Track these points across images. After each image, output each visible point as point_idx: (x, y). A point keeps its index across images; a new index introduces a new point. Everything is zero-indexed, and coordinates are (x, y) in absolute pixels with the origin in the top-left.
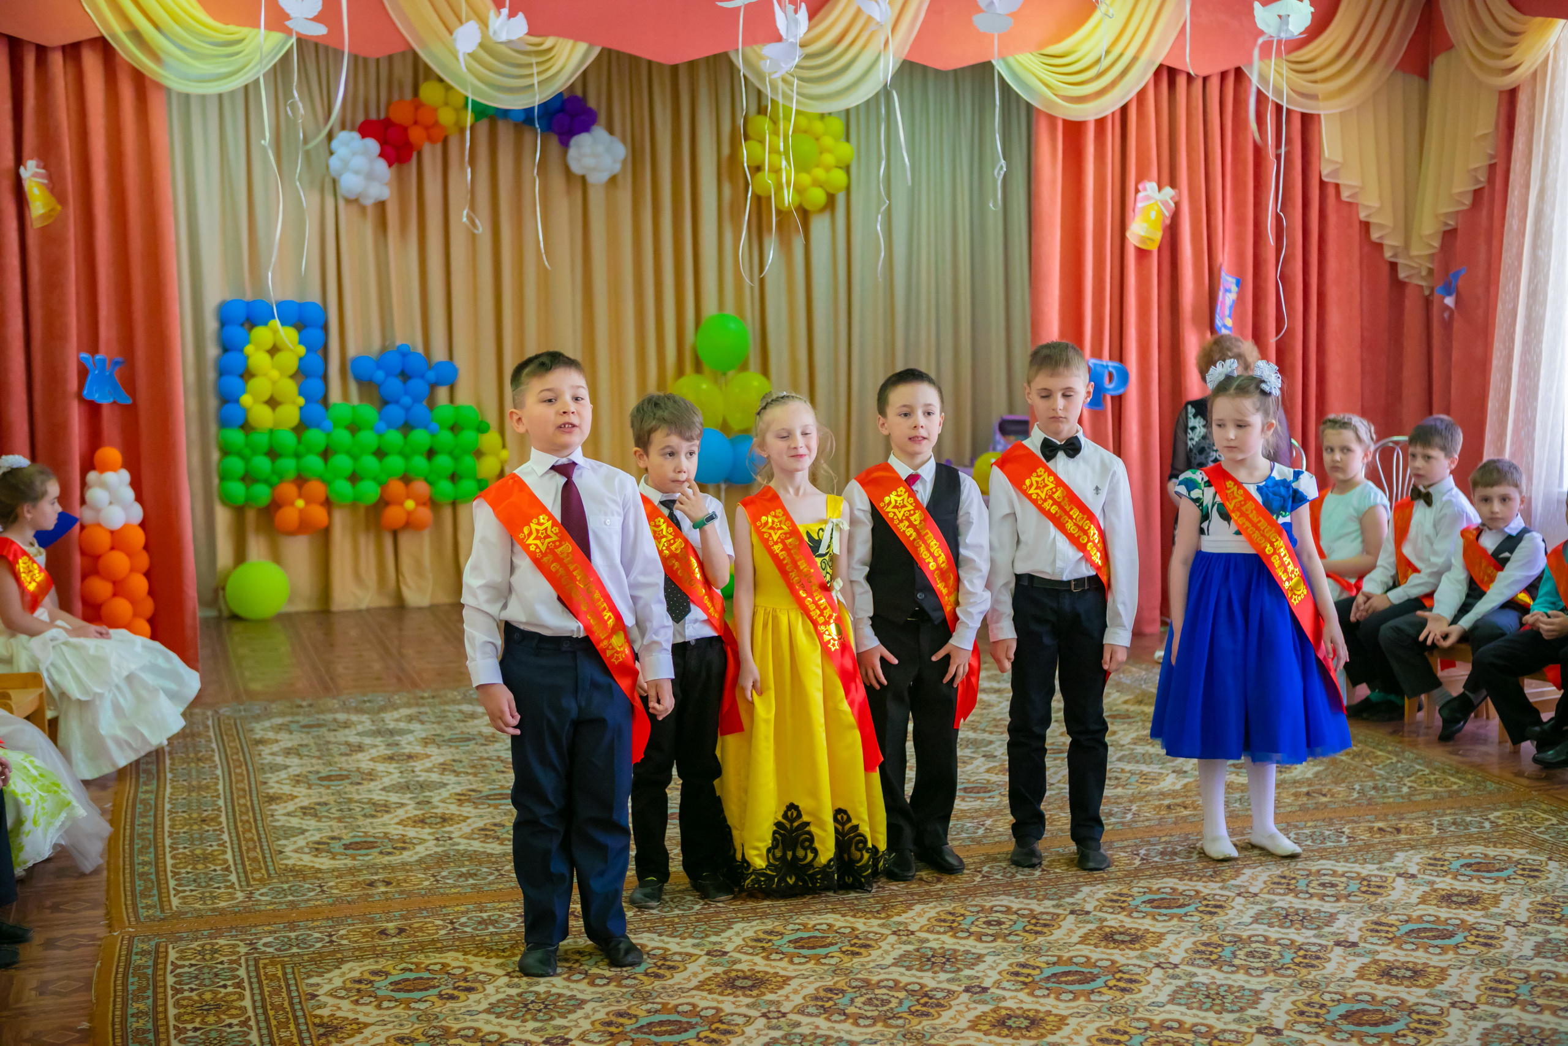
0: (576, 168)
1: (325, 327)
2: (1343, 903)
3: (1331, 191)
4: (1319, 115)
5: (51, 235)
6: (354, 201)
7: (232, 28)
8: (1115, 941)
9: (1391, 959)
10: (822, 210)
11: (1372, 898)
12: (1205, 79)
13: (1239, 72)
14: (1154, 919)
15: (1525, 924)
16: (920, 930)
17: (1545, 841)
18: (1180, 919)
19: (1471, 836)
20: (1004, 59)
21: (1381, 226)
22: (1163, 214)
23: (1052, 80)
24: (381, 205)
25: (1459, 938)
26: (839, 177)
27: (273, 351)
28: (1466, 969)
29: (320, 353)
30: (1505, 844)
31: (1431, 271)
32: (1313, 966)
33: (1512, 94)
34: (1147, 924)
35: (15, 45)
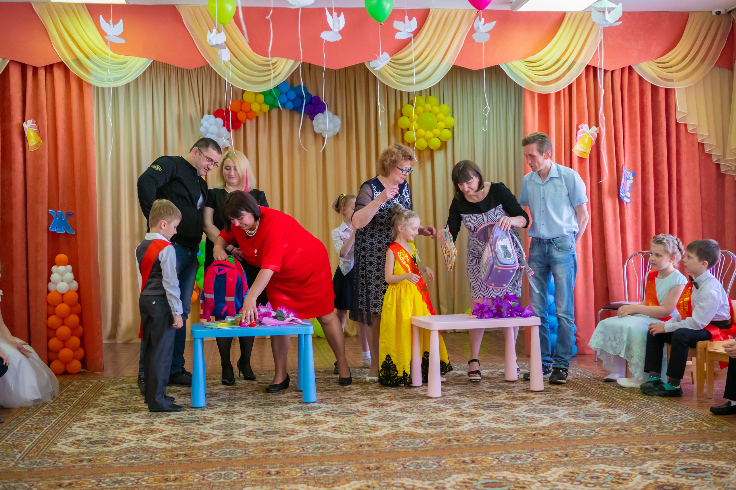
0: (316, 130)
3: (682, 128)
4: (674, 89)
7: (122, 56)
10: (440, 149)
12: (613, 72)
13: (630, 68)
19: (698, 454)
20: (505, 63)
21: (710, 145)
22: (592, 140)
23: (530, 74)
26: (447, 133)
30: (715, 459)
35: (24, 67)
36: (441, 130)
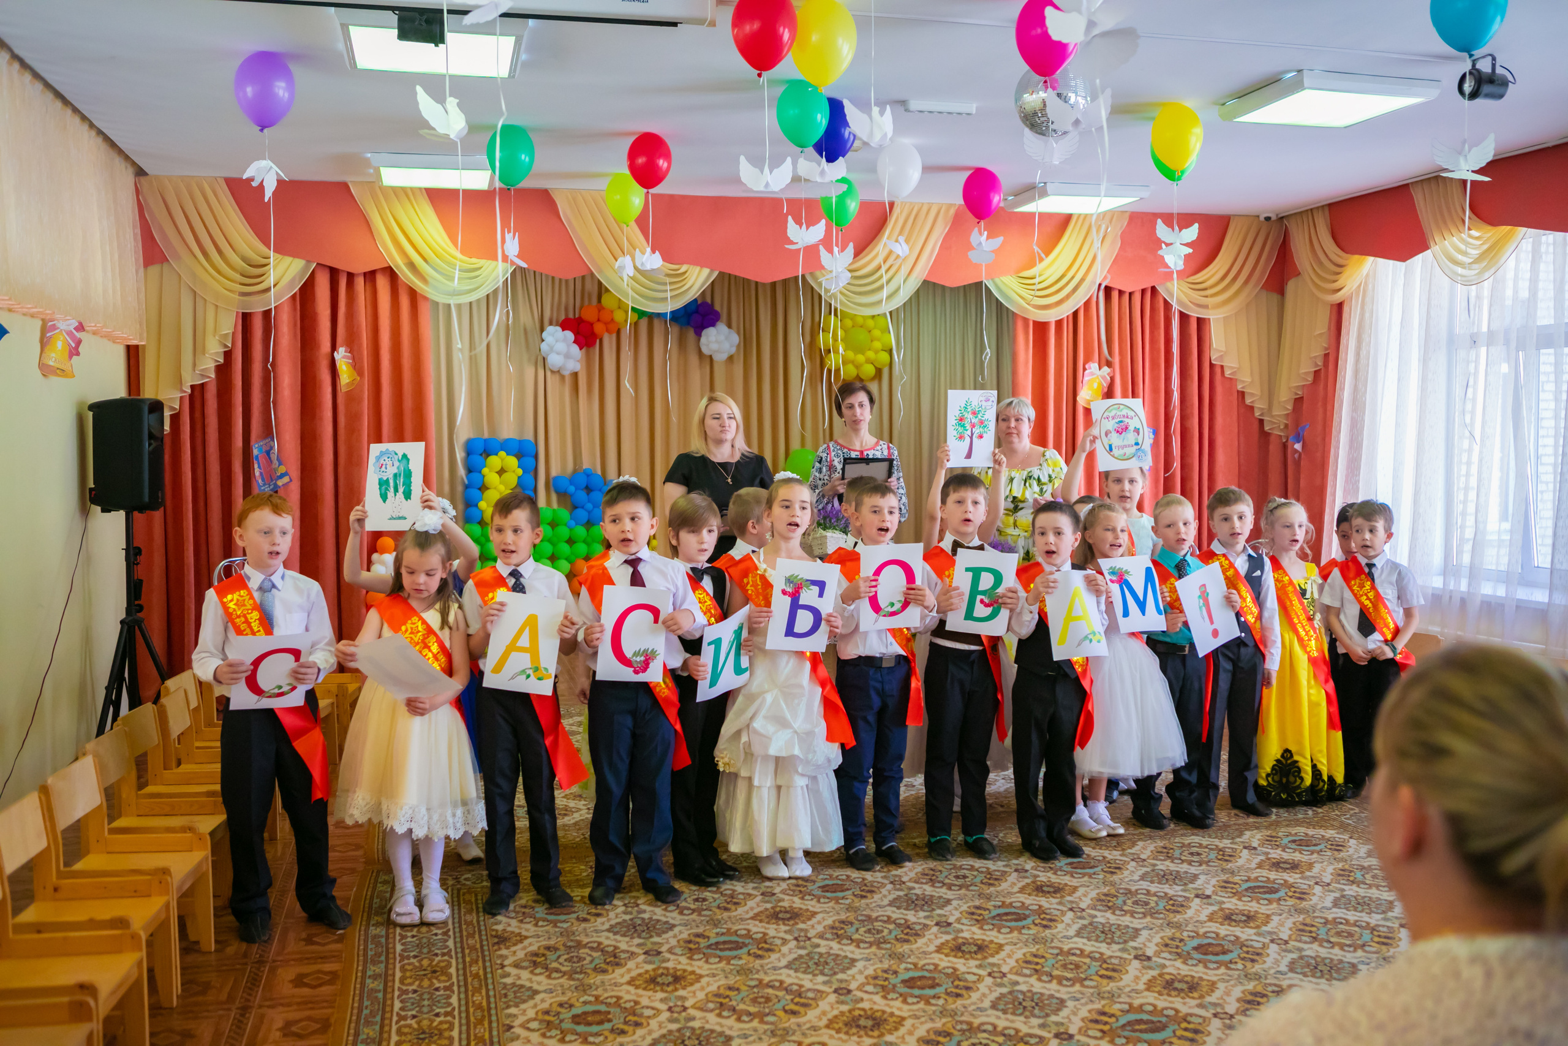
0: (705, 350)
1: (536, 457)
2: (1204, 867)
3: (1218, 371)
4: (1209, 319)
5: (353, 396)
6: (557, 372)
7: (474, 260)
8: (1043, 891)
9: (1233, 907)
10: (873, 379)
11: (1224, 864)
12: (1131, 294)
13: (1153, 289)
14: (1072, 876)
15: (1328, 884)
16: (910, 880)
17: (1349, 825)
18: (1090, 877)
19: (1298, 820)
20: (992, 279)
21: (1252, 394)
22: (1102, 383)
23: (1024, 293)
24: (575, 375)
25: (1281, 894)
26: (884, 357)
27: (501, 472)
28: (1284, 915)
29: (532, 474)
30: (1321, 827)
31: (1286, 426)
32: (1178, 912)
33: (1340, 306)
34: (1067, 879)
35: (334, 273)
36: (876, 352)
